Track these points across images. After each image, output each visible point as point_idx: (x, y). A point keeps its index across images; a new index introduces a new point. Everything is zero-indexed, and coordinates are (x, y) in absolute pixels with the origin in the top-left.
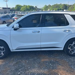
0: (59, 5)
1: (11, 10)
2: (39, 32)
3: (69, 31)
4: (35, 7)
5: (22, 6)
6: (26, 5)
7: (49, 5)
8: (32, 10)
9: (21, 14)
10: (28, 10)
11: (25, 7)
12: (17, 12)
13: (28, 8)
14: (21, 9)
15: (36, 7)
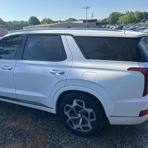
5: (122, 15)
8: (144, 22)
10: (134, 22)
13: (136, 16)
14: (120, 20)
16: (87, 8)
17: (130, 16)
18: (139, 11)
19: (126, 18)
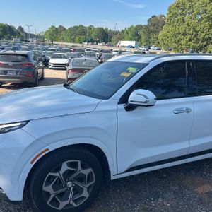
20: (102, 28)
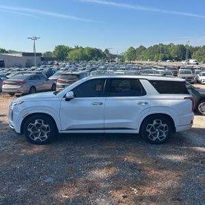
0: (167, 46)
1: (42, 59)
2: (101, 104)
3: (146, 103)
4: (103, 51)
5: (71, 50)
6: (81, 47)
7: (141, 47)
8: (97, 60)
9: (70, 73)
10: (85, 59)
11: (78, 51)
12: (58, 64)
13: (87, 53)
14: (69, 56)
15: (107, 51)
16: (36, 39)
17: (81, 52)
18: (90, 47)
19: (76, 54)
20: (183, 46)
